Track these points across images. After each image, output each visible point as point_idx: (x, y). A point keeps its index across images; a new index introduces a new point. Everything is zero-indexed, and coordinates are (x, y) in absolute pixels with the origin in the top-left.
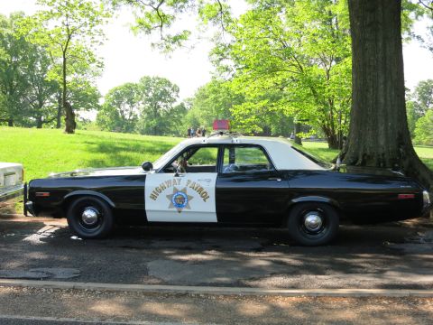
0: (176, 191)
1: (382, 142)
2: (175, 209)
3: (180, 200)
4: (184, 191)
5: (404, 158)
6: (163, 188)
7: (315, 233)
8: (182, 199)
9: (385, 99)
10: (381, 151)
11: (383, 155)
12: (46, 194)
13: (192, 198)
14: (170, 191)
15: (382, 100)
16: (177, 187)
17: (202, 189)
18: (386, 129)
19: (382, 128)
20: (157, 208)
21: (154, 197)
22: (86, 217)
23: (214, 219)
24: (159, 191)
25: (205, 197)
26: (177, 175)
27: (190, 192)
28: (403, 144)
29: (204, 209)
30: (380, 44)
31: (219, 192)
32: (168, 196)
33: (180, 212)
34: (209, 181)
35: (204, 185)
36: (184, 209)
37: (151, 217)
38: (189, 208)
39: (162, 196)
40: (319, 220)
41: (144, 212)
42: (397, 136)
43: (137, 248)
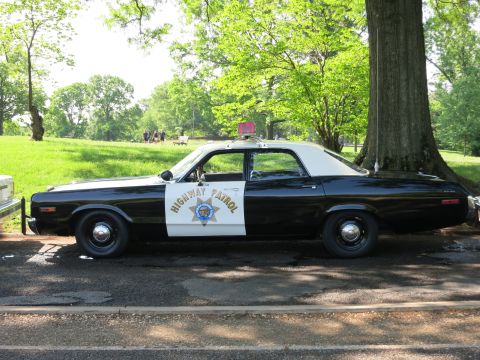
0: (200, 202)
1: (405, 144)
2: (199, 222)
3: (205, 212)
4: (209, 202)
5: (429, 161)
6: (186, 199)
7: (352, 244)
8: (207, 211)
9: (408, 98)
10: (404, 154)
11: (407, 157)
12: (52, 209)
13: (218, 209)
14: (193, 202)
15: (404, 99)
16: (201, 197)
17: (229, 199)
18: (409, 130)
19: (404, 129)
20: (179, 221)
21: (175, 209)
22: (98, 234)
23: (242, 231)
24: (181, 202)
25: (232, 207)
26: (200, 185)
27: (216, 203)
28: (427, 145)
29: (231, 221)
30: (402, 38)
31: (248, 201)
32: (190, 208)
33: (204, 225)
34: (236, 191)
35: (231, 194)
36: (209, 222)
37: (172, 232)
38: (215, 220)
39: (185, 208)
40: (357, 230)
41: (164, 226)
42: (421, 137)
43: (162, 267)
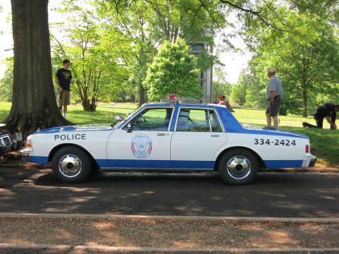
1: (30, 105)
9: (32, 72)
10: (29, 111)
11: (31, 114)
15: (30, 73)
18: (33, 95)
19: (30, 94)
28: (48, 106)
30: (28, 31)
42: (43, 100)
